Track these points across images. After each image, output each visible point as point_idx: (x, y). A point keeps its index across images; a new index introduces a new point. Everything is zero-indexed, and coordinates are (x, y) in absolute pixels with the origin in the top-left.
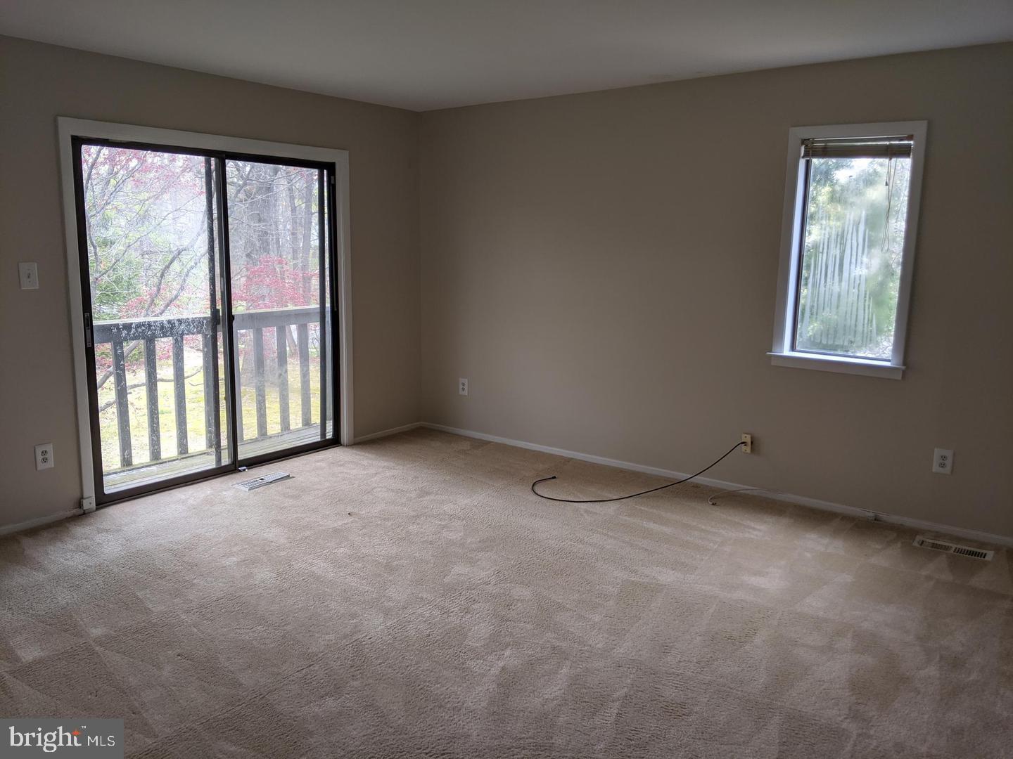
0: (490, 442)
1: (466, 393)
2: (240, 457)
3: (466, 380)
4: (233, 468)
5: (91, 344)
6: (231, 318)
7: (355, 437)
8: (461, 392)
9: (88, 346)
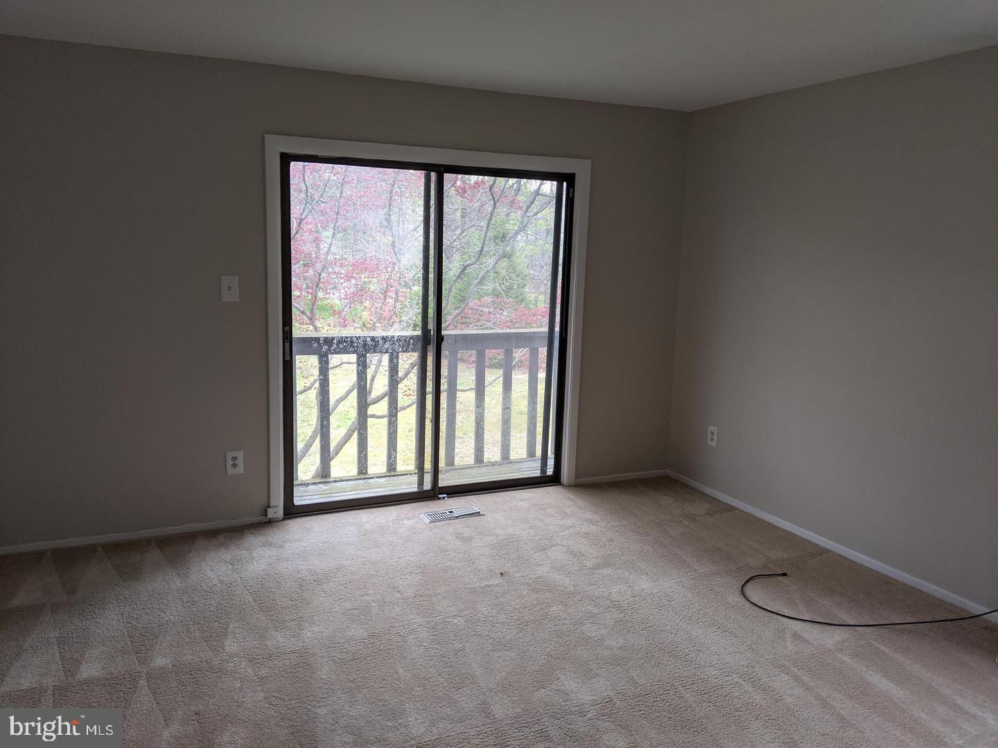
0: (734, 509)
1: (714, 444)
2: (441, 484)
3: (716, 428)
4: (432, 494)
5: (289, 357)
6: (440, 339)
7: (576, 478)
8: (709, 443)
9: (286, 359)
